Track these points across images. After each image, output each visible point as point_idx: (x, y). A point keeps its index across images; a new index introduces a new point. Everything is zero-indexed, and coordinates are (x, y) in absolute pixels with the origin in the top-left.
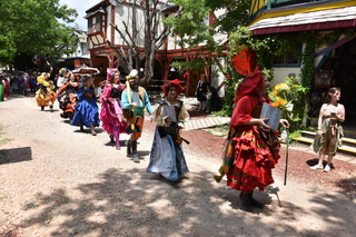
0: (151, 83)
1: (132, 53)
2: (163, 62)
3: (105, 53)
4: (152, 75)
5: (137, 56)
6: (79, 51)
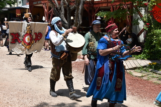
0: (80, 29)
1: (64, 4)
2: (90, 11)
3: (41, 4)
4: (81, 23)
5: (68, 6)
6: (20, 2)
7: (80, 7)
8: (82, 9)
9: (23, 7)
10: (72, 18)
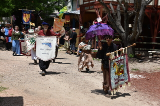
0: (139, 39)
1: (121, 9)
3: (94, 9)
4: (141, 31)
5: (126, 11)
6: (70, 7)
7: (141, 13)
8: (142, 15)
9: (73, 12)
10: (130, 26)
